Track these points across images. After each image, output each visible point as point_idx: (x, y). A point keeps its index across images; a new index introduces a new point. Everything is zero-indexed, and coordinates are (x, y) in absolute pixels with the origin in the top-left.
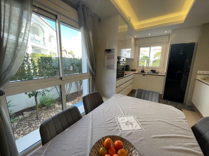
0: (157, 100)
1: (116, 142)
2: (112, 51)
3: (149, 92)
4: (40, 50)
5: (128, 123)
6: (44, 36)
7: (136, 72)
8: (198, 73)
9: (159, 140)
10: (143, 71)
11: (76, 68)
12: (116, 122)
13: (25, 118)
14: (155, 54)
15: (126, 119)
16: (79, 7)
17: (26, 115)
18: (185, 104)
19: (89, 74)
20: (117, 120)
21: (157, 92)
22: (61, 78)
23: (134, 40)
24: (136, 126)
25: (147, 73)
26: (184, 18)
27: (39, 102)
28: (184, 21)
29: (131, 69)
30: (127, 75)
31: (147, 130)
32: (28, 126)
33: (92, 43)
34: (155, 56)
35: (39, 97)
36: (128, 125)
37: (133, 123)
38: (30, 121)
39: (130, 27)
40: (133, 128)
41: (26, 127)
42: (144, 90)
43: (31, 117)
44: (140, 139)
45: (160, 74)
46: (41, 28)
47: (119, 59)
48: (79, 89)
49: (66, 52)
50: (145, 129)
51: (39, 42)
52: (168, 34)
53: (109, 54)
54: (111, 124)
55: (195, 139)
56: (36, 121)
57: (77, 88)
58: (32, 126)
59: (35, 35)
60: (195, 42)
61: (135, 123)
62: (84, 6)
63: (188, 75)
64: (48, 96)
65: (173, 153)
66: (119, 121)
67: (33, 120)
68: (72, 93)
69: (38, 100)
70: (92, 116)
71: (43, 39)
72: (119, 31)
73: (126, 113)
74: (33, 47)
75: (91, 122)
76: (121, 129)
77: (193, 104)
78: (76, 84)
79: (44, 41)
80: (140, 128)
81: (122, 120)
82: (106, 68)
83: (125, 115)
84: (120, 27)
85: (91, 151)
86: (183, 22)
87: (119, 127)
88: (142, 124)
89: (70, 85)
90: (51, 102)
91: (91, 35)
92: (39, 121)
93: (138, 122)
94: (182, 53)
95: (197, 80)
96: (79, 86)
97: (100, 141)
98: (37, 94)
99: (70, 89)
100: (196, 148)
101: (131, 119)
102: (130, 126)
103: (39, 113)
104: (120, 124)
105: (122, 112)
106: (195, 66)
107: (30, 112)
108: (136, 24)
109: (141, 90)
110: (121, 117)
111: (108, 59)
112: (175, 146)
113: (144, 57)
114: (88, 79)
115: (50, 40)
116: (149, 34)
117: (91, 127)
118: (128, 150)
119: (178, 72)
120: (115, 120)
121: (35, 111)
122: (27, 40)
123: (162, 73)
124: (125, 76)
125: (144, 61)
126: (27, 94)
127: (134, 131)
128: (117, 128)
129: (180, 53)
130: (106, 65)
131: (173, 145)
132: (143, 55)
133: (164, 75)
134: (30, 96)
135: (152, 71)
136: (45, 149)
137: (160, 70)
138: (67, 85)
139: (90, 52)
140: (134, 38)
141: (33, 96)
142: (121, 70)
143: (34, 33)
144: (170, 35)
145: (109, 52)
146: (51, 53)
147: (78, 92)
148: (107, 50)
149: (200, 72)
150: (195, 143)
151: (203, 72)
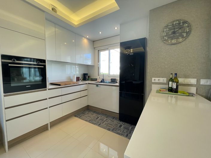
29: (91, 78)
60: (145, 38)
106: (148, 70)
116: (100, 33)
135: (111, 80)
151: (159, 80)
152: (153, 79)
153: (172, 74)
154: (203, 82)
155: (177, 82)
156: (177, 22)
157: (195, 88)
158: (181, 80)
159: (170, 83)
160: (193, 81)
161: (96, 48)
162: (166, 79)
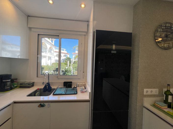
95: (144, 108)
149: (147, 91)
151: (151, 91)
152: (145, 90)
161: (32, 30)
162: (158, 89)
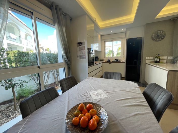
0: (119, 79)
1: (88, 105)
2: (83, 44)
3: (113, 73)
4: (17, 47)
5: (98, 94)
6: (20, 34)
7: (104, 62)
8: (146, 59)
9: (120, 101)
10: (109, 61)
11: (53, 60)
12: (88, 95)
13: (2, 110)
14: (118, 48)
15: (96, 92)
16: (52, 7)
17: (3, 108)
18: (141, 82)
19: (64, 63)
20: (89, 94)
21: (119, 73)
22: (39, 67)
23: (100, 36)
24: (104, 96)
25: (112, 62)
26: (133, 20)
27: (16, 94)
28: (133, 21)
29: (99, 59)
30: (96, 64)
31: (112, 97)
32: (5, 118)
33: (66, 37)
34: (118, 50)
35: (17, 89)
36: (97, 96)
37: (102, 94)
38: (8, 113)
39: (96, 25)
40: (102, 97)
41: (3, 119)
42: (110, 72)
43: (8, 110)
44: (106, 103)
45: (121, 62)
46: (17, 27)
47: (89, 51)
48: (57, 80)
49: (43, 49)
50: (110, 96)
51: (15, 39)
52: (124, 32)
53: (80, 46)
54: (84, 96)
55: (144, 98)
56: (14, 113)
57: (55, 79)
58: (10, 117)
59: (10, 33)
60: (142, 37)
61: (103, 94)
62: (57, 7)
63: (140, 61)
64: (26, 87)
65: (129, 107)
66: (90, 94)
67: (11, 112)
68: (50, 84)
69: (16, 92)
70: (68, 93)
71: (19, 38)
72: (87, 29)
73: (96, 89)
74: (9, 45)
75: (67, 98)
76: (92, 99)
77: (146, 82)
78: (54, 75)
79: (20, 39)
80: (107, 96)
81: (93, 93)
82: (79, 58)
83: (95, 89)
84: (88, 26)
85: (68, 114)
86: (133, 23)
87: (90, 98)
88: (108, 94)
89: (48, 77)
90: (29, 93)
91: (65, 31)
92: (17, 111)
93: (105, 93)
94: (135, 45)
95: (146, 64)
96: (56, 77)
97: (75, 107)
98: (14, 86)
99: (48, 80)
100: (144, 103)
101: (100, 91)
102: (99, 96)
103: (17, 105)
104: (92, 96)
105: (93, 88)
106: (144, 53)
107: (8, 105)
108: (101, 24)
109: (108, 72)
110: (92, 91)
111: (80, 50)
112: (131, 103)
113: (109, 51)
114: (64, 68)
115: (26, 38)
116: (111, 32)
117: (68, 100)
118: (97, 110)
119: (135, 60)
120: (88, 94)
121: (13, 103)
122: (2, 38)
123: (123, 61)
124: (95, 64)
125: (110, 54)
126: (4, 86)
127: (102, 99)
128: (89, 99)
129: (133, 45)
130: (79, 55)
131: (129, 103)
132: (109, 50)
133: (124, 62)
134: (6, 88)
135: (115, 60)
136: (26, 121)
137: (121, 59)
138: (45, 77)
139: (64, 45)
140: (100, 35)
141: (10, 88)
142: (92, 60)
143: (9, 32)
144: (125, 32)
145: (81, 45)
146: (27, 50)
147: (55, 82)
148: (78, 43)
149: (147, 58)
150: (144, 100)
151: (149, 58)
152: (147, 57)
153: (157, 55)
154: (169, 58)
155: (160, 58)
156: (160, 31)
157: (166, 60)
158: (161, 57)
159: (156, 59)
160: (165, 58)
161: (103, 40)
162: (153, 57)
